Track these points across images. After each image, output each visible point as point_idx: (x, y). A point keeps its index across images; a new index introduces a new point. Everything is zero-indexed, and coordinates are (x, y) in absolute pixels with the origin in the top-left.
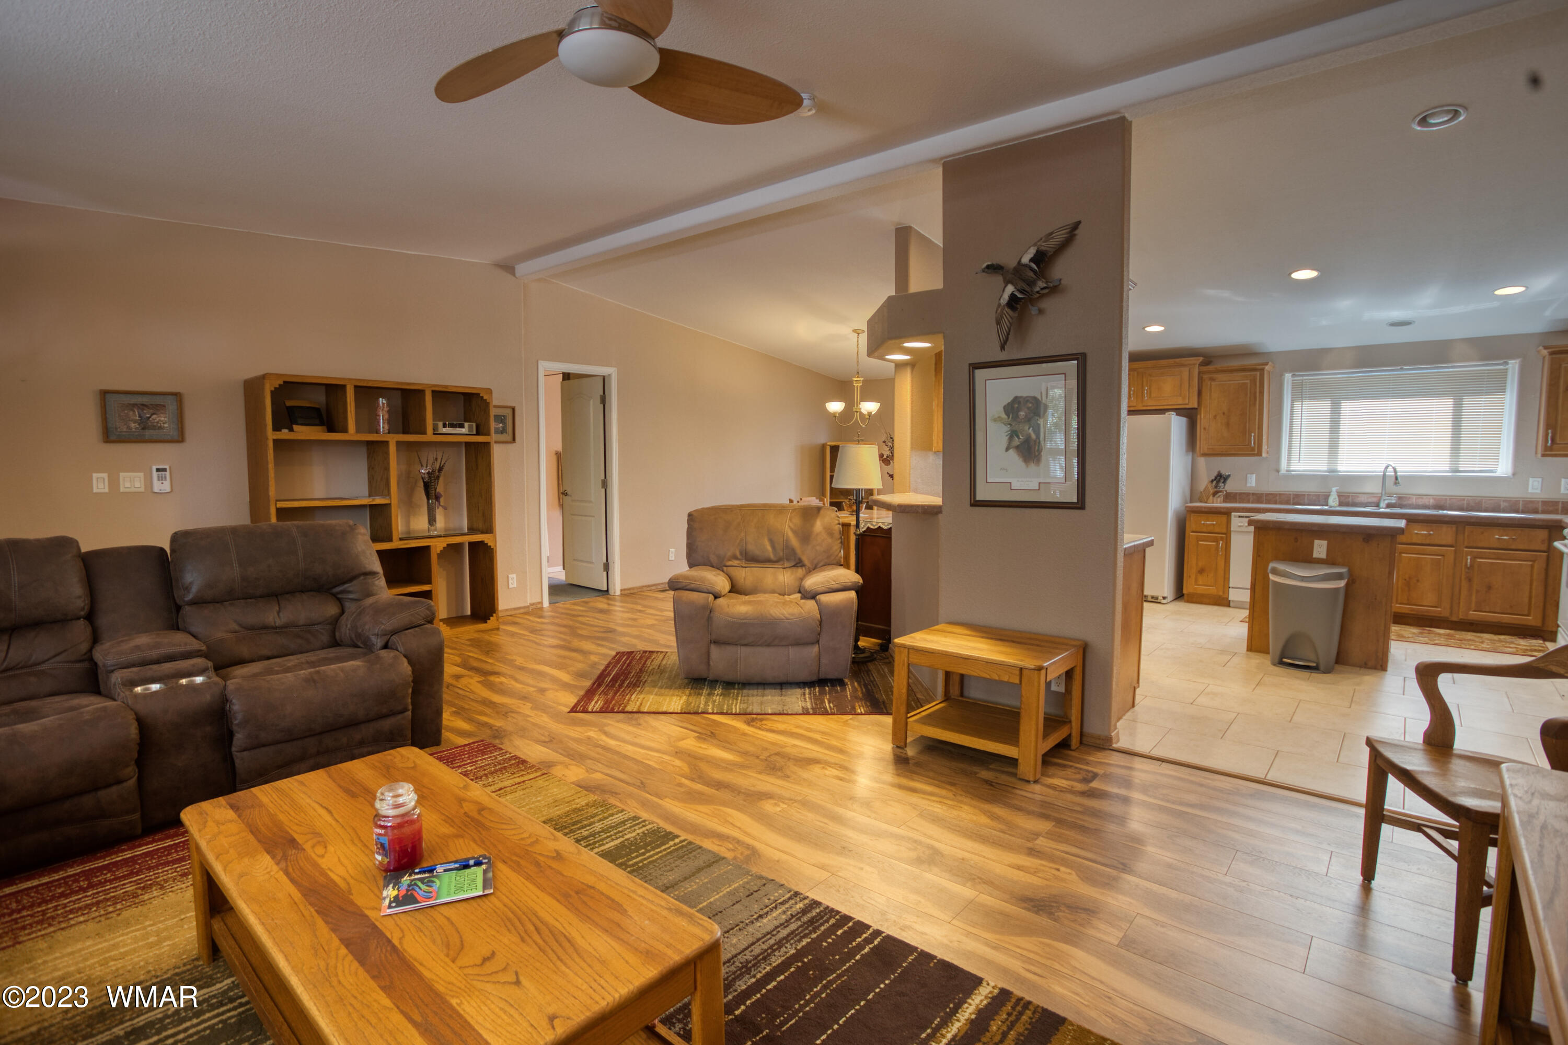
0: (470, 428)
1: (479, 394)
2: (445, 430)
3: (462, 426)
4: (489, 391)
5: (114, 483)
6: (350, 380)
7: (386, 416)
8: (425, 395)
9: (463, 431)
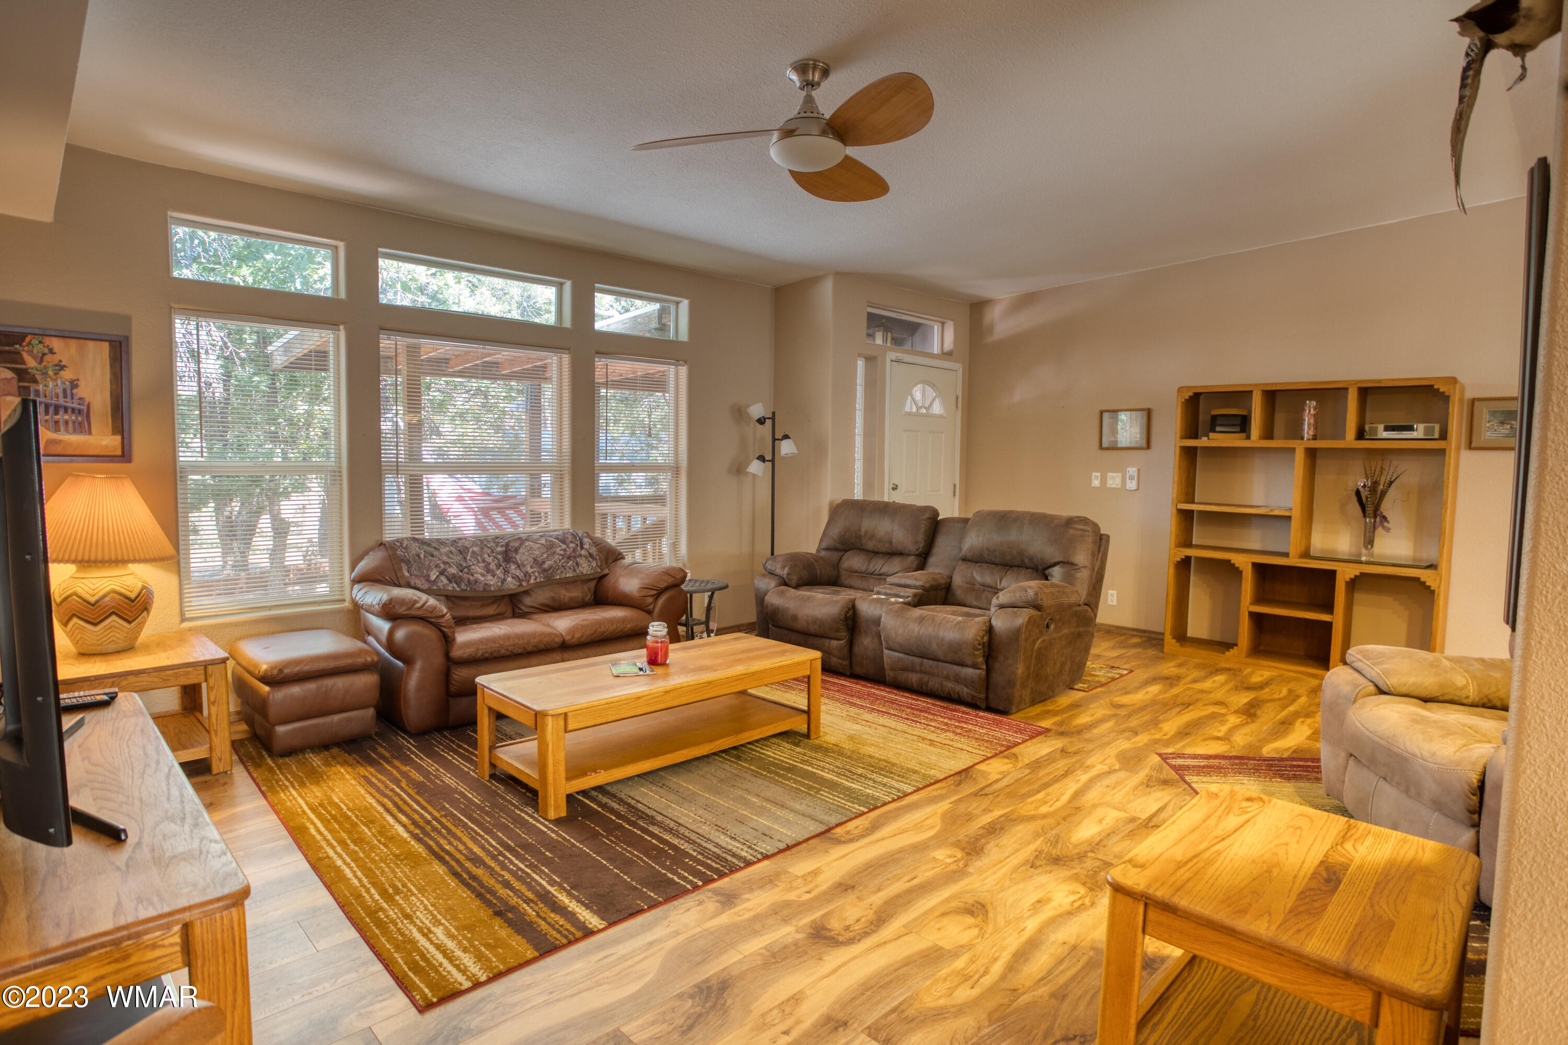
0: (1428, 431)
1: (1432, 386)
2: (1385, 435)
3: (1410, 428)
4: (1453, 381)
5: (1104, 480)
6: (1257, 385)
7: (1312, 421)
8: (1347, 393)
9: (1414, 435)
